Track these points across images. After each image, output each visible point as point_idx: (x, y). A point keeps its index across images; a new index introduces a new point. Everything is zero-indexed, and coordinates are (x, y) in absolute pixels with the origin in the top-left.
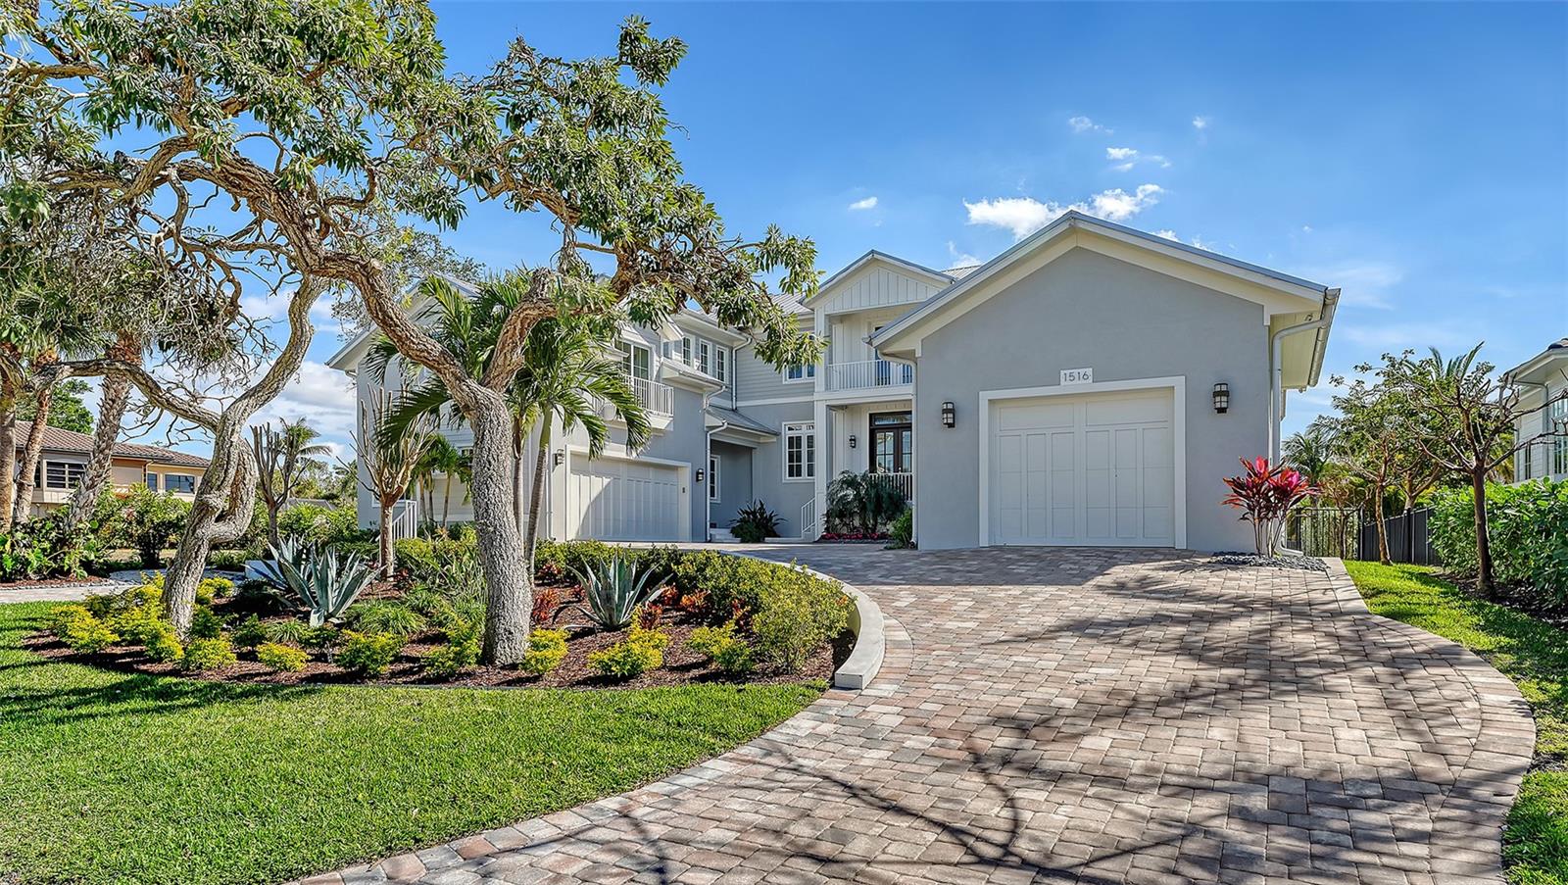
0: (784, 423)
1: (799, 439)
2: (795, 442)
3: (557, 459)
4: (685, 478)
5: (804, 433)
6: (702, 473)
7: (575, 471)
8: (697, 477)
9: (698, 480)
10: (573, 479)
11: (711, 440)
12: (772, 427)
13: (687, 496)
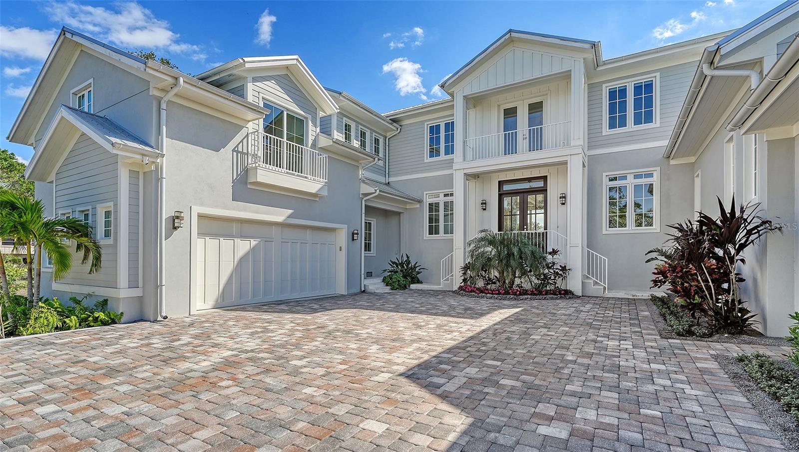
0: (425, 193)
1: (437, 204)
2: (433, 207)
3: (175, 223)
4: (342, 237)
5: (441, 200)
6: (357, 234)
7: (201, 234)
8: (353, 237)
9: (353, 240)
10: (199, 244)
11: (366, 206)
12: (416, 196)
13: (344, 253)
